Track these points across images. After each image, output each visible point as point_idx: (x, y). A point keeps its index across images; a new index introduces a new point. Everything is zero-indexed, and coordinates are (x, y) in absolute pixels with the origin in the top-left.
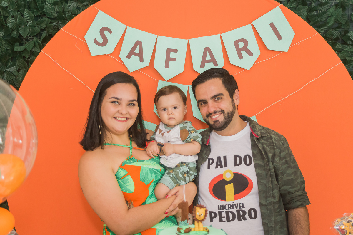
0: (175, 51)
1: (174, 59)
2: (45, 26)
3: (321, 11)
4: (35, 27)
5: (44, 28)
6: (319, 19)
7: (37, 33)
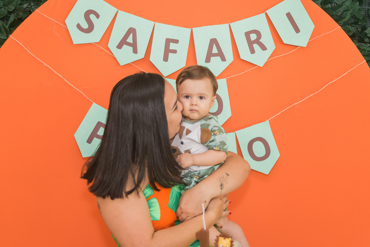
0: (176, 41)
1: (175, 52)
2: (13, 8)
3: (337, 4)
4: (1, 8)
5: (12, 10)
6: (334, 13)
7: (4, 16)
